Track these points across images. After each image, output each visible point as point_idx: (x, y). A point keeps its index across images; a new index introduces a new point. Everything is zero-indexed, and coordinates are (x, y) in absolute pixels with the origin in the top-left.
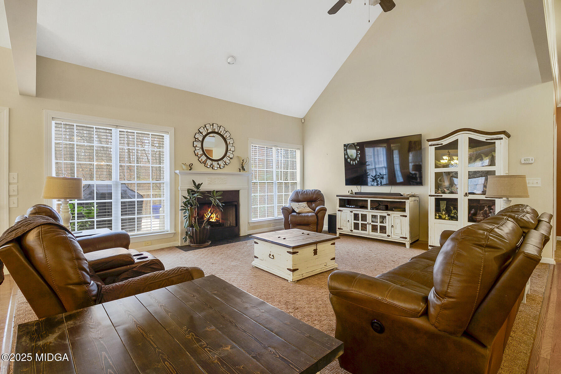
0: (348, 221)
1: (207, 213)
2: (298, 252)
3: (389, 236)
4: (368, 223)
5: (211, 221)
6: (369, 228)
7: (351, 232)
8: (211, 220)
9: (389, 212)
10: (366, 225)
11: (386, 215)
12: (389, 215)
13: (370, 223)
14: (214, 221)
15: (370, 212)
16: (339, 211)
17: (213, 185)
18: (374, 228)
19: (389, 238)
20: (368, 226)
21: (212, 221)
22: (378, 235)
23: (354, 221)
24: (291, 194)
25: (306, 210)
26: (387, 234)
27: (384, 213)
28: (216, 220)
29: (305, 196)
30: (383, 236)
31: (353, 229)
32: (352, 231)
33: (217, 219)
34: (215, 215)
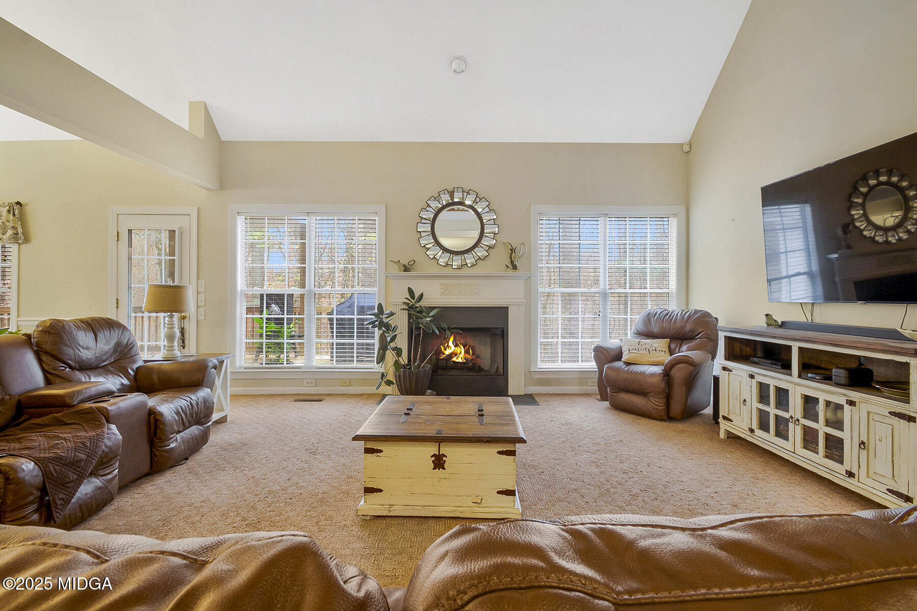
0: (745, 401)
1: (446, 345)
2: (381, 451)
3: (850, 474)
4: (791, 417)
5: (454, 362)
6: (795, 433)
7: (749, 433)
8: (454, 359)
9: (854, 395)
10: (786, 421)
11: (842, 401)
12: (851, 403)
13: (798, 420)
14: (461, 361)
15: (799, 385)
16: (724, 369)
17: (449, 297)
18: (810, 439)
19: (851, 480)
20: (791, 425)
21: (457, 361)
22: (817, 461)
23: (757, 405)
24: (635, 319)
25: (651, 358)
26: (847, 466)
27: (839, 395)
28: (465, 358)
29: (665, 325)
30: (833, 471)
31: (755, 427)
32: (752, 431)
33: (468, 356)
34: (462, 348)
